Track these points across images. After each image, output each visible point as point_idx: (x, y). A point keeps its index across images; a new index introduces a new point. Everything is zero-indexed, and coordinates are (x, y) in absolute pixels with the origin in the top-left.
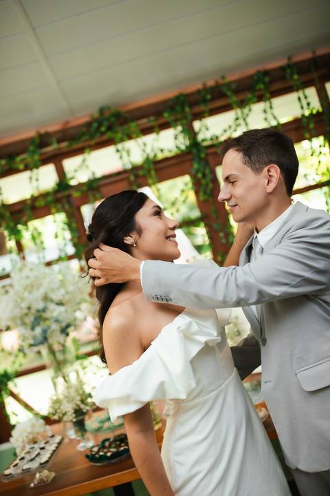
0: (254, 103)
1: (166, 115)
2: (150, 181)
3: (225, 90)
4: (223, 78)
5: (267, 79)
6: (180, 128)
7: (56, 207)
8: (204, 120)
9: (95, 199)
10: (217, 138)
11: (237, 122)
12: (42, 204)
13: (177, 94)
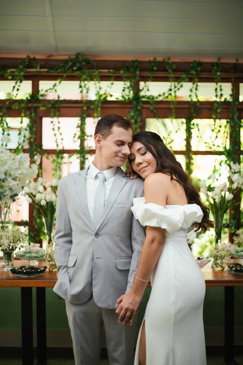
0: (185, 82)
1: (122, 72)
2: (95, 115)
3: (167, 67)
4: (169, 59)
5: (199, 69)
7: (25, 113)
8: (147, 83)
9: (54, 116)
10: (153, 98)
11: (170, 92)
12: (17, 108)
13: (134, 59)
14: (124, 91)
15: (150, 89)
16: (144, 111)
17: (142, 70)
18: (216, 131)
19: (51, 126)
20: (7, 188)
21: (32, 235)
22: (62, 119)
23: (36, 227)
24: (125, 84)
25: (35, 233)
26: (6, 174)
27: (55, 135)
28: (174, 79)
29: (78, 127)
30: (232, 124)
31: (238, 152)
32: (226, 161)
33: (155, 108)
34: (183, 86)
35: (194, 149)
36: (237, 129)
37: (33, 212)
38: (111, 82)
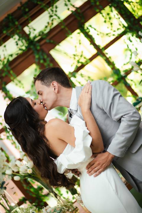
1: (5, 32)
2: (12, 78)
6: (16, 37)
8: (29, 25)
10: (43, 33)
11: (52, 18)
13: (6, 15)
14: (17, 44)
15: (35, 28)
16: (44, 47)
17: (18, 19)
18: (108, 19)
21: (36, 204)
23: (34, 196)
24: (15, 39)
25: (37, 201)
28: (48, 6)
29: (5, 98)
30: (115, 5)
31: (136, 22)
32: (133, 36)
33: (50, 39)
34: (58, 6)
35: (102, 46)
36: (122, 6)
37: (23, 187)
38: (3, 45)
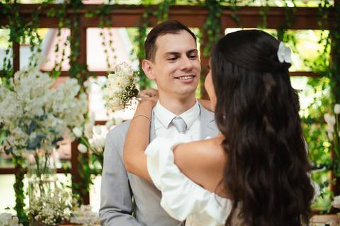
7: (63, 22)
9: (104, 26)
10: (235, 3)
12: (53, 15)
16: (224, 19)
19: (100, 39)
20: (47, 131)
21: (77, 186)
22: (114, 30)
26: (44, 108)
27: (106, 51)
